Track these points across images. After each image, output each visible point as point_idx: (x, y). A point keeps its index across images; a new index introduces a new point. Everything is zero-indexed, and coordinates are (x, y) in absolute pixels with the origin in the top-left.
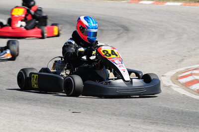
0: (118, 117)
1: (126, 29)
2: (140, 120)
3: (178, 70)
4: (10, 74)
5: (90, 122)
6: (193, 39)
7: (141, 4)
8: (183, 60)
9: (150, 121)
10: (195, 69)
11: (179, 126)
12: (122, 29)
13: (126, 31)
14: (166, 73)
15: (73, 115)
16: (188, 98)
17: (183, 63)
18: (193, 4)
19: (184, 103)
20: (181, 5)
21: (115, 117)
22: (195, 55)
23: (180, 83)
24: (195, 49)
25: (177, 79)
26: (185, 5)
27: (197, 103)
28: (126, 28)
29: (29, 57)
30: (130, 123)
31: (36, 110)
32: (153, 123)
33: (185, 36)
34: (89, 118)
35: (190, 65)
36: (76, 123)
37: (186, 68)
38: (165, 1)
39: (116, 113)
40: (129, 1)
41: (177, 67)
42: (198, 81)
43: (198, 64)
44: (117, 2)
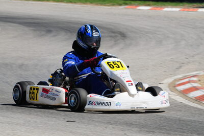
0: (113, 126)
1: (123, 35)
2: (136, 129)
3: (176, 77)
4: (3, 82)
5: (85, 131)
6: (191, 46)
7: (139, 9)
8: (181, 67)
9: (146, 130)
10: (193, 76)
11: (176, 134)
12: (119, 35)
13: (123, 38)
14: (163, 80)
15: (67, 124)
16: (186, 106)
17: (181, 70)
18: (191, 10)
19: (181, 111)
20: (180, 11)
21: (110, 126)
22: (193, 62)
23: (177, 90)
24: (193, 56)
25: (175, 87)
26: (183, 11)
27: (195, 111)
28: (123, 34)
29: (22, 65)
30: (126, 132)
31: (30, 119)
32: (149, 132)
33: (183, 43)
34: (84, 127)
35: (188, 73)
36: (71, 132)
37: (184, 75)
38: (163, 7)
39: (112, 122)
40: (126, 6)
41: (175, 75)
42: (196, 89)
43: (197, 71)
44: (114, 7)
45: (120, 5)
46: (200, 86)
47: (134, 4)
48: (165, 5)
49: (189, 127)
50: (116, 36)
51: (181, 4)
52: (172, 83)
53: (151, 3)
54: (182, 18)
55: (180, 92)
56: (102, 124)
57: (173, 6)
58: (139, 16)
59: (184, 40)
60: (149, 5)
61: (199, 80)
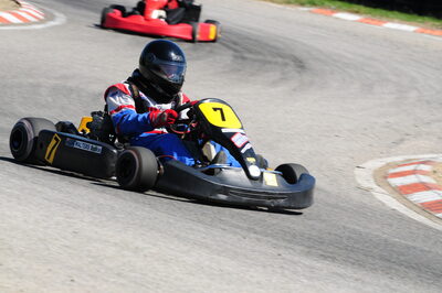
0: (259, 236)
1: (300, 65)
2: (302, 248)
3: (389, 160)
5: (204, 238)
6: (428, 102)
7: (337, 18)
8: (402, 140)
10: (424, 163)
12: (292, 63)
13: (299, 69)
14: (365, 161)
16: (402, 218)
17: (401, 146)
19: (391, 225)
20: (415, 31)
21: (252, 235)
22: (428, 134)
23: (390, 185)
24: (429, 123)
25: (386, 178)
26: (422, 32)
27: (419, 229)
28: (300, 62)
30: (281, 252)
31: (101, 201)
32: (324, 257)
33: (413, 94)
35: (415, 154)
36: (176, 236)
37: (407, 157)
38: (384, 19)
39: (257, 228)
40: (313, 9)
41: (389, 154)
42: (425, 187)
43: (432, 152)
44: (289, 8)
45: (302, 5)
46: (433, 182)
47: (330, 8)
48: (387, 17)
49: (402, 258)
50: (286, 64)
51: (420, 19)
52: (381, 169)
53: (362, 8)
54: (416, 46)
55: (393, 188)
56: (238, 230)
57: (402, 21)
58: (335, 31)
59: (416, 89)
60: (357, 12)
61: (435, 172)
